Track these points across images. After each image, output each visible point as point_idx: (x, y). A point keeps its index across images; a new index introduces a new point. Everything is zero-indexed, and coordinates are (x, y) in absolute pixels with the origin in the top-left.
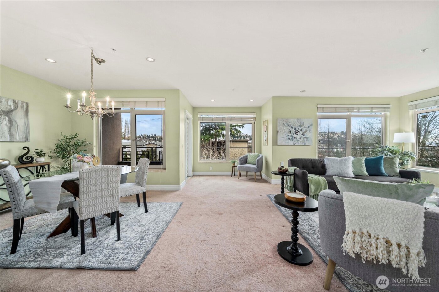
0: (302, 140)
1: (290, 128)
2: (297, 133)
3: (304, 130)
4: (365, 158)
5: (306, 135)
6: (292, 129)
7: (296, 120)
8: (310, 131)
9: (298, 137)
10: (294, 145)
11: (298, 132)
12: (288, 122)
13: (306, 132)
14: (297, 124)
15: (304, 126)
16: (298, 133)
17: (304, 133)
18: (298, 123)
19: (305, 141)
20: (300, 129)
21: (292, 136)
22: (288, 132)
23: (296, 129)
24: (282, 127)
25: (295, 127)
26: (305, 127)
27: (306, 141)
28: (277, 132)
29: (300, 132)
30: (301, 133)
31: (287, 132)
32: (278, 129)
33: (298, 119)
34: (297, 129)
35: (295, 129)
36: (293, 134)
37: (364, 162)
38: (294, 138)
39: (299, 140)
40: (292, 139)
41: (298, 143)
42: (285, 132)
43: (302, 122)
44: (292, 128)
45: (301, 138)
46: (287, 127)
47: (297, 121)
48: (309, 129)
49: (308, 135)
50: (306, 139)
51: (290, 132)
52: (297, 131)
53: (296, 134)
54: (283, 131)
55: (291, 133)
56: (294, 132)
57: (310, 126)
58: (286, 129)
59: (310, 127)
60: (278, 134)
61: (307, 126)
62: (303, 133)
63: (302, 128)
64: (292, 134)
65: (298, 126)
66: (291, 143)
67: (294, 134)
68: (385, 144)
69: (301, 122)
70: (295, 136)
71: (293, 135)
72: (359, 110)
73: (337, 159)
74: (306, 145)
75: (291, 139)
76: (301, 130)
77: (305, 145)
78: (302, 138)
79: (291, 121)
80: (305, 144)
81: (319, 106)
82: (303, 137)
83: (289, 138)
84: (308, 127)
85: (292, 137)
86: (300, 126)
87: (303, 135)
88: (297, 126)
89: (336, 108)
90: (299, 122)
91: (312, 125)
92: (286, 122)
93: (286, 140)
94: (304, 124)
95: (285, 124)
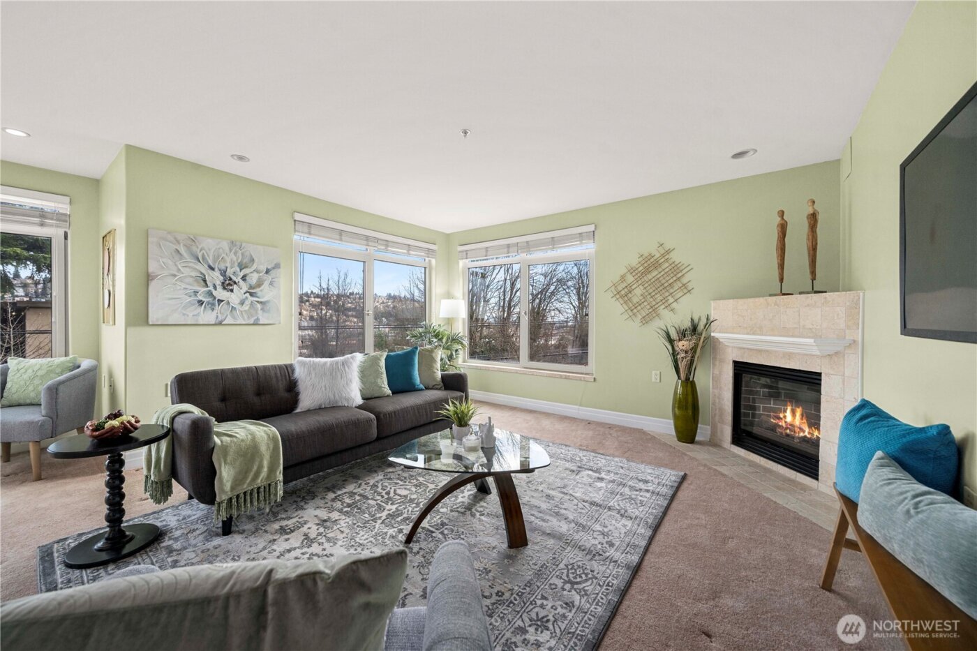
0: (246, 307)
1: (204, 269)
2: (228, 284)
3: (254, 279)
4: (385, 354)
5: (259, 294)
6: (211, 272)
7: (225, 245)
8: (271, 284)
9: (235, 297)
10: (220, 324)
11: (235, 283)
12: (194, 248)
13: (259, 284)
14: (228, 260)
15: (254, 267)
16: (235, 287)
17: (254, 288)
18: (232, 255)
19: (256, 310)
20: (242, 274)
21: (210, 294)
22: (196, 281)
23: (225, 272)
24: (170, 262)
25: (223, 268)
26: (257, 271)
27: (260, 312)
28: (149, 278)
29: (242, 283)
30: (245, 287)
31: (190, 280)
32: (153, 268)
33: (233, 243)
34: (229, 273)
35: (223, 273)
36: (215, 288)
37: (383, 363)
38: (220, 301)
39: (238, 307)
40: (213, 304)
41: (234, 318)
42: (181, 280)
43: (247, 253)
44: (213, 269)
45: (242, 303)
46: (191, 265)
47: (230, 251)
48: (269, 278)
49: (265, 293)
50: (259, 306)
51: (205, 281)
52: (231, 279)
53: (224, 288)
54: (175, 276)
55: (207, 285)
56: (218, 283)
57: (274, 268)
58: (188, 269)
59: (273, 273)
60: (153, 285)
61: (263, 268)
62: (251, 287)
63: (245, 271)
64: (211, 288)
65: (232, 263)
66: (210, 317)
67: (219, 288)
69: (243, 254)
70: (220, 293)
71: (214, 293)
72: (387, 246)
73: (326, 363)
74: (261, 322)
75: (209, 303)
76: (244, 278)
77: (256, 324)
78: (247, 302)
79: (209, 246)
80: (258, 319)
81: (298, 217)
82: (251, 299)
83: (201, 303)
84: (267, 272)
85: (210, 299)
86: (242, 267)
87: (252, 294)
88: (228, 265)
89: (341, 232)
90: (235, 253)
91: (277, 266)
92: (188, 247)
93: (185, 307)
94: (252, 260)
95: (183, 250)
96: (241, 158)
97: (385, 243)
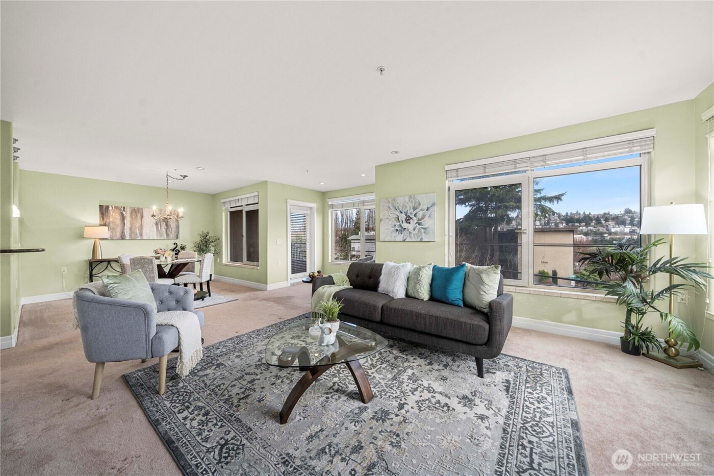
0: (416, 232)
1: (398, 213)
2: (408, 220)
3: (420, 215)
5: (423, 223)
6: (401, 214)
7: (407, 199)
8: (430, 216)
9: (410, 227)
10: (404, 241)
11: (411, 218)
12: (395, 204)
13: (423, 218)
14: (408, 206)
15: (420, 208)
16: (411, 221)
17: (420, 220)
18: (410, 204)
19: (421, 233)
20: (414, 213)
21: (400, 226)
22: (395, 220)
23: (407, 213)
24: (386, 212)
25: (406, 211)
26: (422, 210)
27: (423, 234)
28: (380, 220)
29: (414, 218)
30: (415, 219)
31: (393, 220)
32: (381, 216)
33: (410, 197)
34: (409, 214)
35: (406, 214)
36: (402, 222)
38: (404, 229)
39: (412, 232)
40: (402, 231)
41: (411, 238)
42: (390, 220)
43: (417, 201)
44: (401, 212)
45: (414, 229)
46: (394, 212)
47: (409, 201)
48: (429, 213)
49: (427, 223)
50: (423, 230)
51: (398, 219)
52: (409, 216)
53: (406, 222)
54: (388, 218)
55: (399, 221)
56: (404, 219)
57: (431, 206)
58: (392, 215)
59: (431, 210)
60: (382, 223)
61: (425, 208)
62: (419, 220)
63: (416, 211)
64: (401, 223)
65: (410, 207)
66: (400, 237)
67: (404, 222)
69: (415, 202)
70: (405, 225)
71: (402, 225)
74: (424, 240)
75: (400, 230)
76: (415, 215)
77: (421, 241)
78: (417, 229)
79: (400, 202)
80: (422, 238)
81: (447, 168)
82: (419, 226)
83: (397, 230)
84: (428, 209)
85: (400, 228)
86: (414, 209)
87: (419, 224)
88: (408, 209)
90: (411, 202)
91: (433, 205)
92: (392, 204)
93: (391, 233)
94: (420, 204)
95: (391, 207)
96: (396, 152)
97: (541, 158)
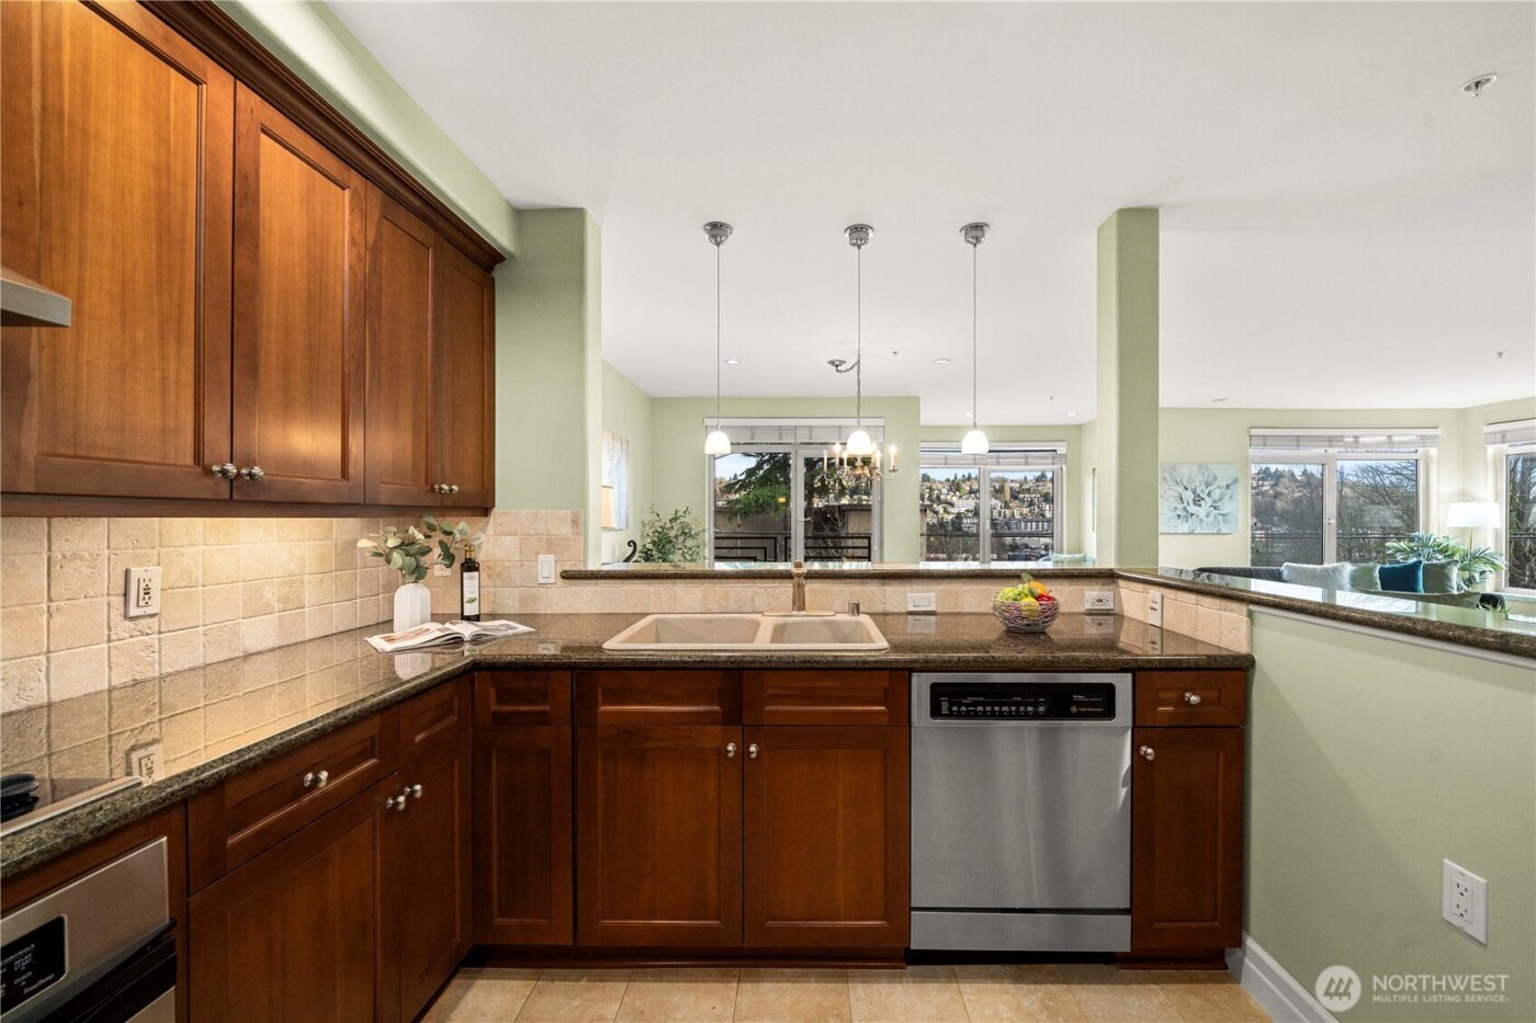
0: (1211, 519)
1: (1181, 489)
2: (1197, 501)
3: (1216, 494)
4: (1379, 567)
5: (1222, 507)
6: (1185, 491)
7: (1195, 468)
8: (1231, 497)
9: (1201, 511)
10: (1192, 533)
11: (1202, 499)
12: (1175, 475)
13: (1221, 499)
14: (1198, 480)
15: (1217, 484)
16: (1202, 502)
18: (1200, 476)
19: (1219, 523)
20: (1207, 491)
21: (1185, 509)
22: (1176, 499)
25: (1193, 487)
26: (1219, 487)
27: (1222, 523)
29: (1207, 499)
30: (1209, 501)
31: (1172, 499)
33: (1200, 465)
34: (1198, 491)
35: (1194, 492)
36: (1188, 504)
37: (1377, 574)
38: (1192, 515)
39: (1204, 519)
40: (1187, 517)
41: (1202, 528)
43: (1211, 473)
44: (1186, 489)
45: (1208, 516)
46: (1173, 488)
47: (1199, 472)
48: (1229, 492)
49: (1226, 507)
50: (1221, 518)
51: (1181, 499)
52: (1199, 496)
53: (1195, 504)
54: (1163, 497)
55: (1183, 502)
56: (1190, 500)
57: (1233, 483)
58: (1174, 492)
59: (1232, 487)
61: (1224, 484)
62: (1215, 502)
63: (1210, 488)
64: (1186, 504)
65: (1200, 482)
66: (1184, 528)
67: (1191, 503)
68: (1427, 531)
69: (1208, 474)
70: (1192, 509)
71: (1188, 508)
72: (1357, 442)
73: (1315, 569)
74: (1222, 532)
75: (1184, 516)
76: (1209, 494)
77: (1218, 533)
78: (1212, 515)
79: (1184, 472)
80: (1220, 529)
81: (1254, 432)
82: (1214, 511)
83: (1179, 516)
84: (1228, 487)
85: (1185, 513)
86: (1207, 485)
87: (1215, 508)
88: (1198, 484)
89: (1297, 438)
90: (1203, 474)
91: (1236, 481)
92: (1171, 474)
93: (1169, 520)
94: (1215, 478)
95: (1167, 477)
97: (1353, 439)
